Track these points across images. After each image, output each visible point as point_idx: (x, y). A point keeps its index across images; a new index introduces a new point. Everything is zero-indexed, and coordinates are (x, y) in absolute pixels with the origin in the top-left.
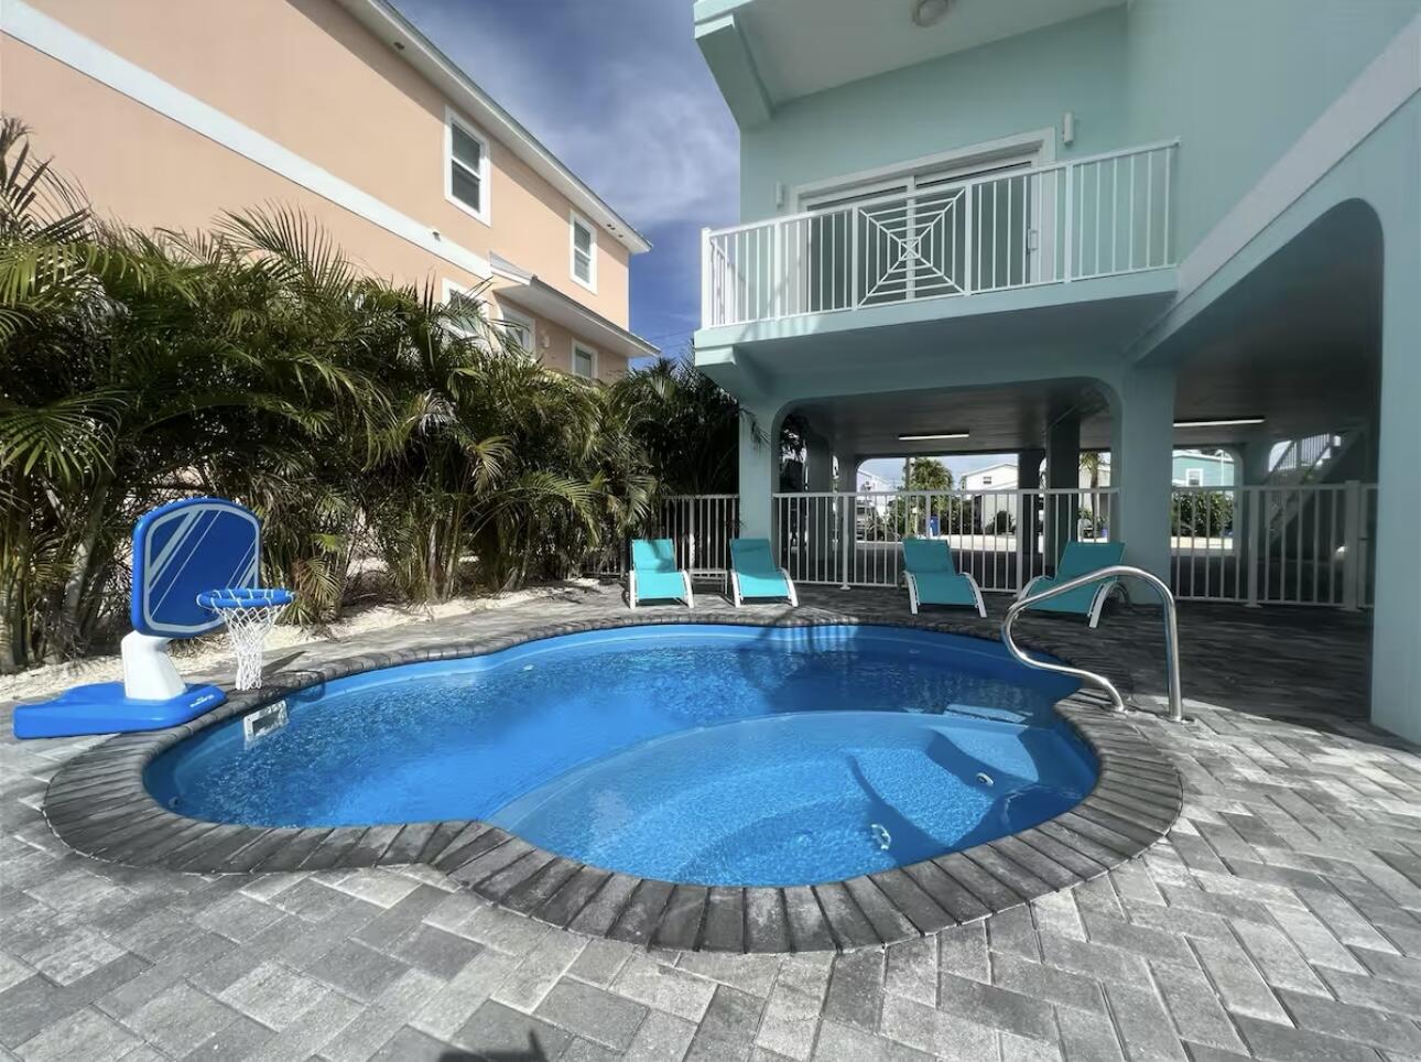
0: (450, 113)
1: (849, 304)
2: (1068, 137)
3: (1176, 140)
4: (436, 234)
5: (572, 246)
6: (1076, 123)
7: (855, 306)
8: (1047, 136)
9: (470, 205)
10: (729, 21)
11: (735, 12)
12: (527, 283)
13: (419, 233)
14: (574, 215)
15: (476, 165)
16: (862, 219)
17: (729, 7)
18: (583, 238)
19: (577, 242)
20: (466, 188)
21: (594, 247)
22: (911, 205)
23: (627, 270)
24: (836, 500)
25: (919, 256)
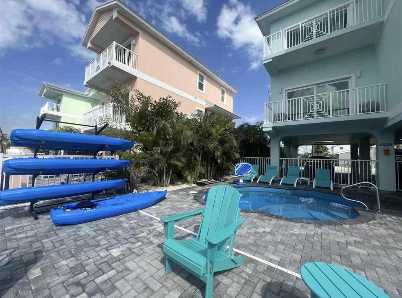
0: (199, 72)
1: (301, 118)
2: (358, 76)
3: (387, 83)
4: (195, 98)
5: (221, 95)
6: (360, 72)
7: (302, 119)
8: (353, 76)
9: (201, 90)
10: (271, 60)
11: (272, 58)
12: (213, 106)
13: (192, 98)
14: (221, 88)
15: (203, 81)
16: (304, 100)
17: (271, 57)
18: (223, 92)
19: (222, 94)
20: (201, 86)
21: (225, 94)
22: (315, 97)
23: (232, 98)
24: (299, 160)
25: (318, 108)
